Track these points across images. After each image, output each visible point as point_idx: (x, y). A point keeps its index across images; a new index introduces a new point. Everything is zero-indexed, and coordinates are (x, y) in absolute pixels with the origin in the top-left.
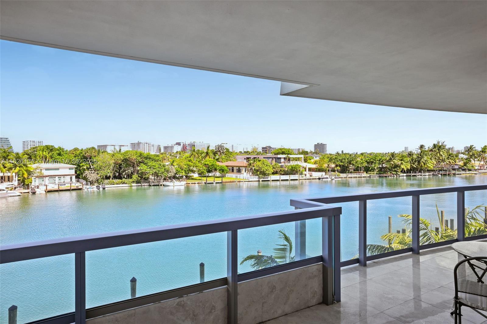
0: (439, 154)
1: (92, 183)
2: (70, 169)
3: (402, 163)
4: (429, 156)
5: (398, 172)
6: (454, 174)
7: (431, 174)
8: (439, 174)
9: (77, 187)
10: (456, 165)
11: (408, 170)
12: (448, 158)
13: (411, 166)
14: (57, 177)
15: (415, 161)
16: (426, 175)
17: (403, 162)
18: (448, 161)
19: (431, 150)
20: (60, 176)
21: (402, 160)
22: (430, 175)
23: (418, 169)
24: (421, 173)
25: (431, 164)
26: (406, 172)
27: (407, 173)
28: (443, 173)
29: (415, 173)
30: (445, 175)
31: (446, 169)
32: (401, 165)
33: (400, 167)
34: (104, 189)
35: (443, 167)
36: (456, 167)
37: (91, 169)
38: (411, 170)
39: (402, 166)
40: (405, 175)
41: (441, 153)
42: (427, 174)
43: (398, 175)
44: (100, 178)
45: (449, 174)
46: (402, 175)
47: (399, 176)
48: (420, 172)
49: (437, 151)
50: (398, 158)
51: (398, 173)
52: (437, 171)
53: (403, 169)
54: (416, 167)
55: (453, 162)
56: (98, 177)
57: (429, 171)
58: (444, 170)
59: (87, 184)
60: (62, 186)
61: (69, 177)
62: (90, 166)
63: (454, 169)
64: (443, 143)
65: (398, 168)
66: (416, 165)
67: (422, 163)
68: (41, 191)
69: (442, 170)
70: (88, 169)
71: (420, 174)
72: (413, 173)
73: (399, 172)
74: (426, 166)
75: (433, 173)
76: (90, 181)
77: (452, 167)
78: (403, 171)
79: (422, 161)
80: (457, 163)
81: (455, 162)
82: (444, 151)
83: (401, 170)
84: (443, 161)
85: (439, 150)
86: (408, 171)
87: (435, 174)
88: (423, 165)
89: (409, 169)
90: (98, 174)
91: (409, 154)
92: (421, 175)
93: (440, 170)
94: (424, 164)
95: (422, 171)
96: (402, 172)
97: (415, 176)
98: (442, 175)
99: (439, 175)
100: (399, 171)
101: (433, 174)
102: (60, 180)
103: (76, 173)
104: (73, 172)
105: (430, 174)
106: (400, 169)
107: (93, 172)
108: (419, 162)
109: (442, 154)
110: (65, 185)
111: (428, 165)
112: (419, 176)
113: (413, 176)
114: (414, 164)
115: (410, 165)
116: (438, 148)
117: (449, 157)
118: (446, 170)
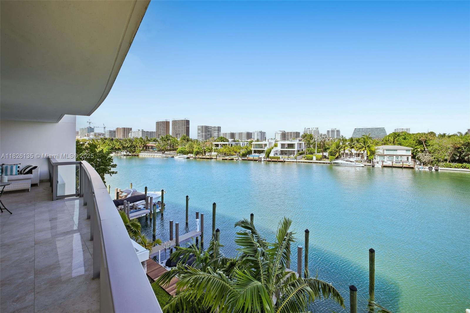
1: (425, 164)
2: (407, 150)
9: (409, 166)
14: (395, 156)
20: (397, 156)
34: (437, 170)
37: (426, 151)
44: (434, 160)
56: (432, 159)
59: (420, 165)
60: (397, 164)
61: (406, 157)
62: (425, 149)
68: (378, 166)
70: (422, 151)
76: (423, 162)
90: (432, 156)
102: (397, 158)
103: (412, 154)
104: (410, 153)
107: (427, 154)
110: (400, 163)
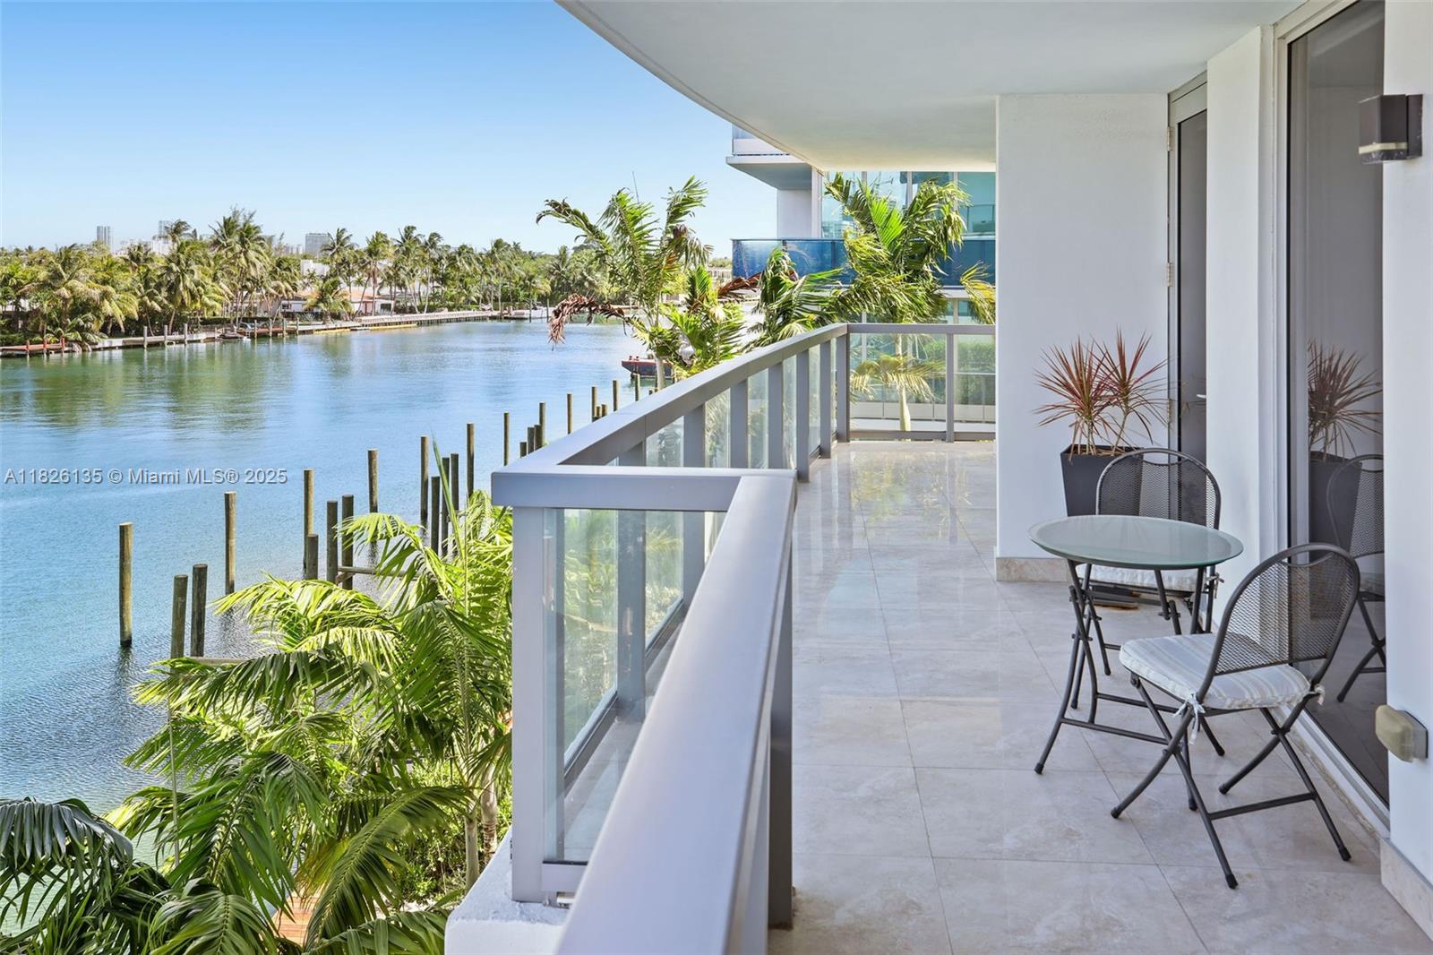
0: (246, 259)
3: (105, 295)
4: (209, 265)
5: (88, 330)
6: (292, 333)
7: (217, 335)
8: (244, 334)
10: (297, 299)
11: (129, 320)
12: (273, 274)
13: (142, 304)
15: (159, 286)
16: (199, 341)
17: (110, 289)
18: (274, 283)
19: (216, 243)
21: (105, 282)
22: (213, 339)
23: (169, 317)
24: (182, 333)
25: (217, 297)
26: (123, 330)
27: (127, 334)
28: (256, 328)
29: (156, 334)
30: (263, 336)
31: (266, 315)
32: (102, 299)
33: (97, 309)
35: (255, 309)
36: (296, 307)
38: (141, 322)
39: (108, 308)
40: (118, 342)
41: (252, 254)
42: (202, 336)
43: (92, 344)
45: (275, 334)
46: (107, 345)
47: (94, 350)
48: (177, 328)
49: (238, 248)
50: (91, 272)
51: (90, 336)
52: (235, 321)
53: (108, 318)
54: (159, 309)
55: (287, 291)
57: (209, 324)
58: (260, 320)
63: (291, 316)
64: (251, 216)
65: (90, 315)
66: (160, 303)
67: (186, 295)
69: (252, 320)
71: (177, 336)
72: (149, 334)
73: (92, 332)
74: (198, 305)
75: (221, 331)
77: (284, 306)
78: (110, 328)
79: (185, 287)
80: (302, 293)
81: (295, 289)
82: (260, 248)
83: (101, 323)
84: (258, 283)
85: (243, 243)
86: (134, 326)
87: (230, 334)
88: (188, 301)
89: (136, 317)
91: (132, 257)
92: (181, 342)
93: (245, 320)
94: (193, 297)
95: (186, 325)
96: (104, 330)
97: (156, 344)
98: (252, 336)
99: (245, 339)
100: (94, 327)
101: (223, 336)
105: (211, 335)
106: (98, 317)
108: (172, 288)
109: (254, 259)
111: (207, 300)
112: (174, 346)
113: (150, 345)
114: (152, 296)
115: (136, 302)
116: (238, 233)
117: (276, 272)
118: (265, 319)
